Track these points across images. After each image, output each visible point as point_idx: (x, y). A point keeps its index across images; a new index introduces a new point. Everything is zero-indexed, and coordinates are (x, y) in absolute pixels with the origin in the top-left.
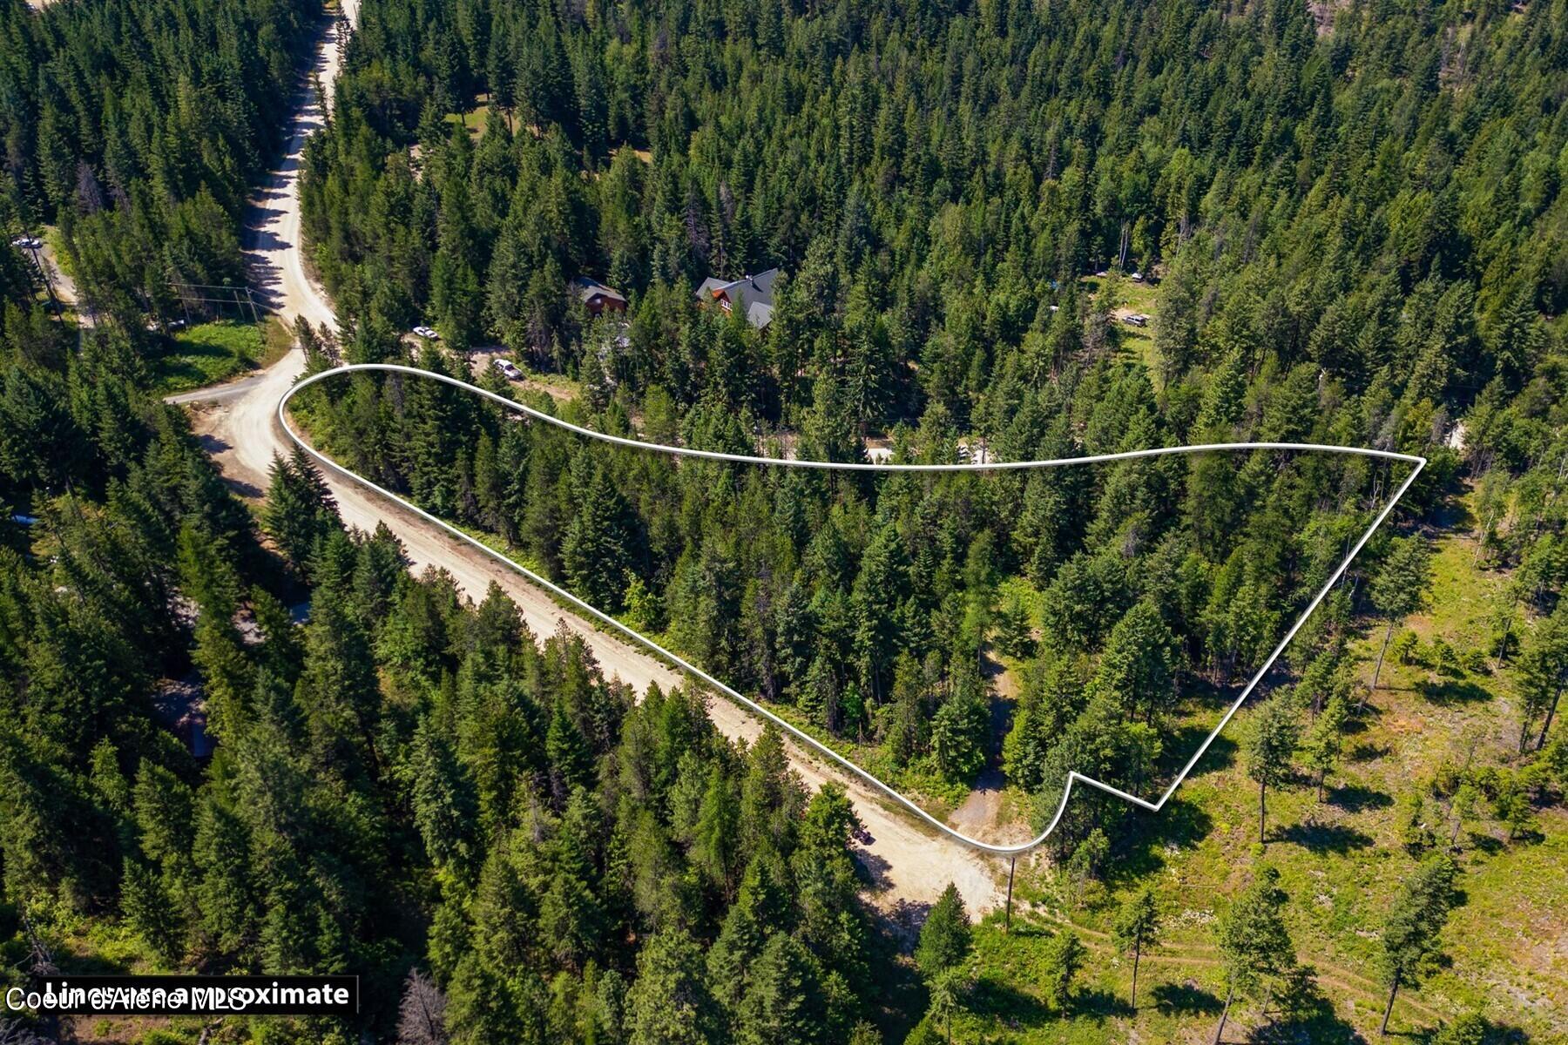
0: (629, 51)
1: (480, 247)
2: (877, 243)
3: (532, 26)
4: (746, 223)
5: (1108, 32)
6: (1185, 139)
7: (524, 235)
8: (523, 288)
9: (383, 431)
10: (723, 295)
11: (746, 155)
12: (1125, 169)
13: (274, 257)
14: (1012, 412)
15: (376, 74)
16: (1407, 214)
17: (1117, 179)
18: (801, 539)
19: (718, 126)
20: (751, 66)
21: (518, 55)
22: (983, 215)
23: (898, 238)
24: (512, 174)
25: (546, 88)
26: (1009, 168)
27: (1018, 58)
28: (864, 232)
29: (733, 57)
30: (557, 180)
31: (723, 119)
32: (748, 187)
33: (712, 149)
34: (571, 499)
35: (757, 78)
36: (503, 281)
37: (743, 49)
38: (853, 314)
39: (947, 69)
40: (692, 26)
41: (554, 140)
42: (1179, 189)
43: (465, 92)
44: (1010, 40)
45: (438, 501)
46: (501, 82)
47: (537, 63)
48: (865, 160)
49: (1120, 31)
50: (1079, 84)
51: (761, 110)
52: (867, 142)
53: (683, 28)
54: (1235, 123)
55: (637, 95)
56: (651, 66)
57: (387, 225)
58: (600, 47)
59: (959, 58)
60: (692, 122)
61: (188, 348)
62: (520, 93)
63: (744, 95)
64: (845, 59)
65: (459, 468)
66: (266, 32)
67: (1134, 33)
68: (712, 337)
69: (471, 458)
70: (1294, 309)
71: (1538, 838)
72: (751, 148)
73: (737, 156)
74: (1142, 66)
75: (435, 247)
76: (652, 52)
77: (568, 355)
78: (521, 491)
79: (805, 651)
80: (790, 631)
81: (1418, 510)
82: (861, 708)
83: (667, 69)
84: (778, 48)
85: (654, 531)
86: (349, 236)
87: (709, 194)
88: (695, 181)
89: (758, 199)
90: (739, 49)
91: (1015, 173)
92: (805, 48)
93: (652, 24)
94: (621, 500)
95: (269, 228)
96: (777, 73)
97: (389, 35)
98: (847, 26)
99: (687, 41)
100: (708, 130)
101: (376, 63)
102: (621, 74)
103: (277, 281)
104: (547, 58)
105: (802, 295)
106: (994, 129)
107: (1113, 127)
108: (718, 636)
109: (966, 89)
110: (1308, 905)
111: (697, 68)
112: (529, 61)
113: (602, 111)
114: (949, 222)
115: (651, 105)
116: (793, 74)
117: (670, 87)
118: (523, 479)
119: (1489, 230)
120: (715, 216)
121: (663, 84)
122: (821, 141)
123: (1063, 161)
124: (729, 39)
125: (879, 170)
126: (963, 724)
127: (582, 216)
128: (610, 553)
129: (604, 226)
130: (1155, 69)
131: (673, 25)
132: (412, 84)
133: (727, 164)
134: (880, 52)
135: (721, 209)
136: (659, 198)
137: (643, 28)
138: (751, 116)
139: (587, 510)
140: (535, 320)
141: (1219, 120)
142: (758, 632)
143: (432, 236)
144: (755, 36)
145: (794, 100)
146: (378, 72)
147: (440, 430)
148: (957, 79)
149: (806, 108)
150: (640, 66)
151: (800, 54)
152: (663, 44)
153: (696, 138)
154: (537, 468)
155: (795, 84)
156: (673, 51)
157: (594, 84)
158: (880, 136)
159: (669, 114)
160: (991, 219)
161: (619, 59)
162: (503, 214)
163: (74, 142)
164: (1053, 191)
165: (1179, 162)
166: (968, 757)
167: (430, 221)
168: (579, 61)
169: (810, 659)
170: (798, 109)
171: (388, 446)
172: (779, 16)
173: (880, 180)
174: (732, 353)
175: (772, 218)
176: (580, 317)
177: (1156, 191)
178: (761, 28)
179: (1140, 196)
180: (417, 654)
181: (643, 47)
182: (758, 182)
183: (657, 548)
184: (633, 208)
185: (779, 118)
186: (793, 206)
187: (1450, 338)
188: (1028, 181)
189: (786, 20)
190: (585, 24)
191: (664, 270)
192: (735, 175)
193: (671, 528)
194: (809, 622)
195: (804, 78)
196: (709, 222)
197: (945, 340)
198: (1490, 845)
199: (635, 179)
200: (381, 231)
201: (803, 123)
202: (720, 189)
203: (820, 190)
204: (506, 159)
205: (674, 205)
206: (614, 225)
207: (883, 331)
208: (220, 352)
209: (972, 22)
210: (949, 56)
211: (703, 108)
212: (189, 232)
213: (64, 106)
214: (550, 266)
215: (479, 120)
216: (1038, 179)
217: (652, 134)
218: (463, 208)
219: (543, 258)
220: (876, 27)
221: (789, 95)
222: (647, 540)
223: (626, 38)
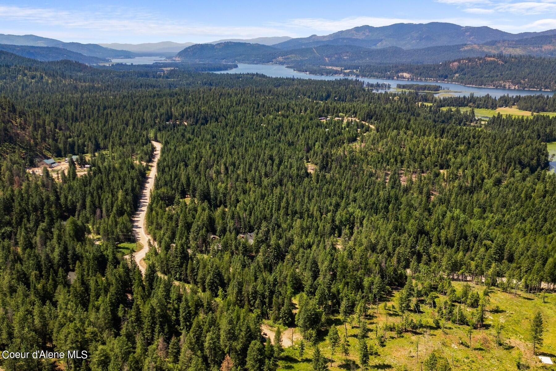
0: (223, 185)
1: (188, 226)
2: (279, 226)
3: (200, 179)
4: (249, 222)
5: (344, 183)
6: (360, 207)
7: (199, 223)
8: (198, 234)
9: (167, 261)
10: (243, 237)
11: (250, 208)
12: (344, 214)
13: (137, 230)
14: (303, 256)
15: (163, 190)
16: (413, 225)
17: (342, 216)
18: (256, 278)
19: (244, 202)
20: (253, 189)
21: (197, 186)
22: (307, 222)
23: (284, 226)
24: (196, 211)
25: (203, 193)
26: (315, 213)
27: (321, 189)
28: (276, 224)
29: (249, 187)
30: (207, 212)
31: (245, 200)
32: (250, 215)
33: (242, 207)
34: (208, 271)
35: (254, 192)
36: (193, 233)
37: (251, 185)
38: (273, 241)
39: (302, 191)
40: (239, 180)
41: (206, 204)
42: (357, 218)
43: (183, 195)
44: (319, 184)
45: (178, 276)
46: (193, 192)
47: (202, 188)
48: (279, 210)
49: (347, 182)
50: (336, 194)
51: (255, 199)
52: (279, 205)
53: (237, 180)
54: (373, 204)
55: (225, 195)
56: (229, 189)
57: (167, 222)
58: (216, 184)
59: (305, 188)
60: (238, 201)
61: (120, 248)
62: (197, 194)
63: (251, 195)
64: (276, 188)
65: (184, 268)
66: (135, 181)
67: (351, 183)
68: (240, 244)
69: (187, 266)
70: (373, 242)
71: (403, 337)
72: (251, 206)
73: (248, 208)
74: (352, 190)
75: (178, 226)
76: (229, 186)
77: (206, 250)
78: (197, 272)
79: (255, 298)
80: (252, 293)
81: (397, 283)
82: (267, 311)
83: (233, 189)
84: (260, 185)
85: (225, 278)
86: (158, 224)
87: (241, 216)
88: (238, 213)
89: (252, 218)
90: (250, 185)
91: (316, 214)
92: (266, 185)
93: (229, 179)
94: (219, 271)
95: (136, 224)
96: (259, 190)
97: (166, 182)
98: (278, 180)
99: (238, 183)
100: (242, 203)
101: (163, 188)
102: (221, 191)
103: (138, 235)
104: (204, 186)
105: (260, 235)
106: (312, 204)
107: (343, 204)
108: (237, 297)
109: (306, 195)
110: (354, 347)
111: (240, 189)
112: (200, 187)
113: (216, 198)
114: (298, 223)
115: (228, 197)
116: (263, 191)
117: (233, 193)
118: (198, 269)
119: (433, 229)
120: (242, 220)
121: (231, 193)
122: (269, 205)
123: (328, 211)
124: (248, 183)
125: (282, 212)
126: (286, 311)
127: (211, 221)
128: (216, 282)
129: (216, 222)
130: (356, 191)
131: (234, 179)
132: (171, 193)
133: (246, 210)
134: (286, 186)
135: (243, 219)
136: (229, 217)
137: (227, 180)
138: (252, 200)
139: (212, 273)
140: (200, 241)
141: (369, 203)
142: (246, 294)
143: (177, 224)
144: (254, 182)
145: (263, 197)
146: (164, 190)
147: (180, 259)
148: (304, 193)
149: (266, 198)
150: (226, 188)
151: (265, 187)
152: (232, 184)
153: (238, 205)
154: (201, 267)
155: (263, 193)
156: (234, 185)
157: (215, 192)
158: (283, 204)
159: (232, 199)
160: (308, 224)
161: (221, 187)
162: (194, 219)
163: (94, 204)
164: (325, 218)
165: (358, 213)
166: (288, 319)
167: (177, 221)
168: (212, 188)
169: (256, 300)
170: (264, 199)
171: (168, 265)
172: (261, 178)
173: (282, 214)
174: (244, 248)
175: (255, 221)
176: (210, 241)
177: (351, 219)
178: (256, 180)
179: (347, 220)
180: (176, 299)
181: (227, 184)
182: (253, 213)
183: (225, 281)
184: (223, 219)
185: (259, 201)
186: (260, 219)
187: (411, 249)
188: (319, 216)
189: (263, 178)
190: (212, 179)
191: (230, 231)
192: (247, 212)
193: (229, 277)
194: (256, 292)
195: (266, 192)
196: (241, 222)
197: (293, 247)
198: (393, 338)
199: (224, 213)
200: (165, 223)
201: (265, 201)
202: (243, 215)
203: (267, 216)
204: (195, 208)
205: (233, 218)
206: (218, 222)
207: (279, 244)
208: (127, 248)
209: (309, 179)
210: (303, 187)
211: (240, 198)
212: (123, 223)
213: (92, 196)
214: (204, 229)
215: (188, 200)
216: (322, 215)
217: (228, 204)
218: (185, 217)
219: (203, 228)
220: (285, 180)
221: (262, 196)
222: (224, 280)
223: (223, 182)
